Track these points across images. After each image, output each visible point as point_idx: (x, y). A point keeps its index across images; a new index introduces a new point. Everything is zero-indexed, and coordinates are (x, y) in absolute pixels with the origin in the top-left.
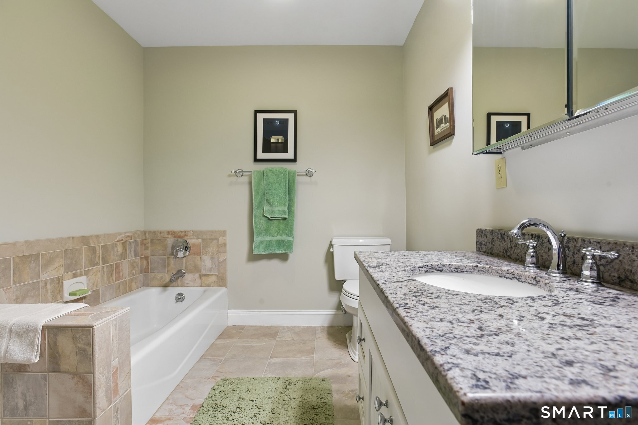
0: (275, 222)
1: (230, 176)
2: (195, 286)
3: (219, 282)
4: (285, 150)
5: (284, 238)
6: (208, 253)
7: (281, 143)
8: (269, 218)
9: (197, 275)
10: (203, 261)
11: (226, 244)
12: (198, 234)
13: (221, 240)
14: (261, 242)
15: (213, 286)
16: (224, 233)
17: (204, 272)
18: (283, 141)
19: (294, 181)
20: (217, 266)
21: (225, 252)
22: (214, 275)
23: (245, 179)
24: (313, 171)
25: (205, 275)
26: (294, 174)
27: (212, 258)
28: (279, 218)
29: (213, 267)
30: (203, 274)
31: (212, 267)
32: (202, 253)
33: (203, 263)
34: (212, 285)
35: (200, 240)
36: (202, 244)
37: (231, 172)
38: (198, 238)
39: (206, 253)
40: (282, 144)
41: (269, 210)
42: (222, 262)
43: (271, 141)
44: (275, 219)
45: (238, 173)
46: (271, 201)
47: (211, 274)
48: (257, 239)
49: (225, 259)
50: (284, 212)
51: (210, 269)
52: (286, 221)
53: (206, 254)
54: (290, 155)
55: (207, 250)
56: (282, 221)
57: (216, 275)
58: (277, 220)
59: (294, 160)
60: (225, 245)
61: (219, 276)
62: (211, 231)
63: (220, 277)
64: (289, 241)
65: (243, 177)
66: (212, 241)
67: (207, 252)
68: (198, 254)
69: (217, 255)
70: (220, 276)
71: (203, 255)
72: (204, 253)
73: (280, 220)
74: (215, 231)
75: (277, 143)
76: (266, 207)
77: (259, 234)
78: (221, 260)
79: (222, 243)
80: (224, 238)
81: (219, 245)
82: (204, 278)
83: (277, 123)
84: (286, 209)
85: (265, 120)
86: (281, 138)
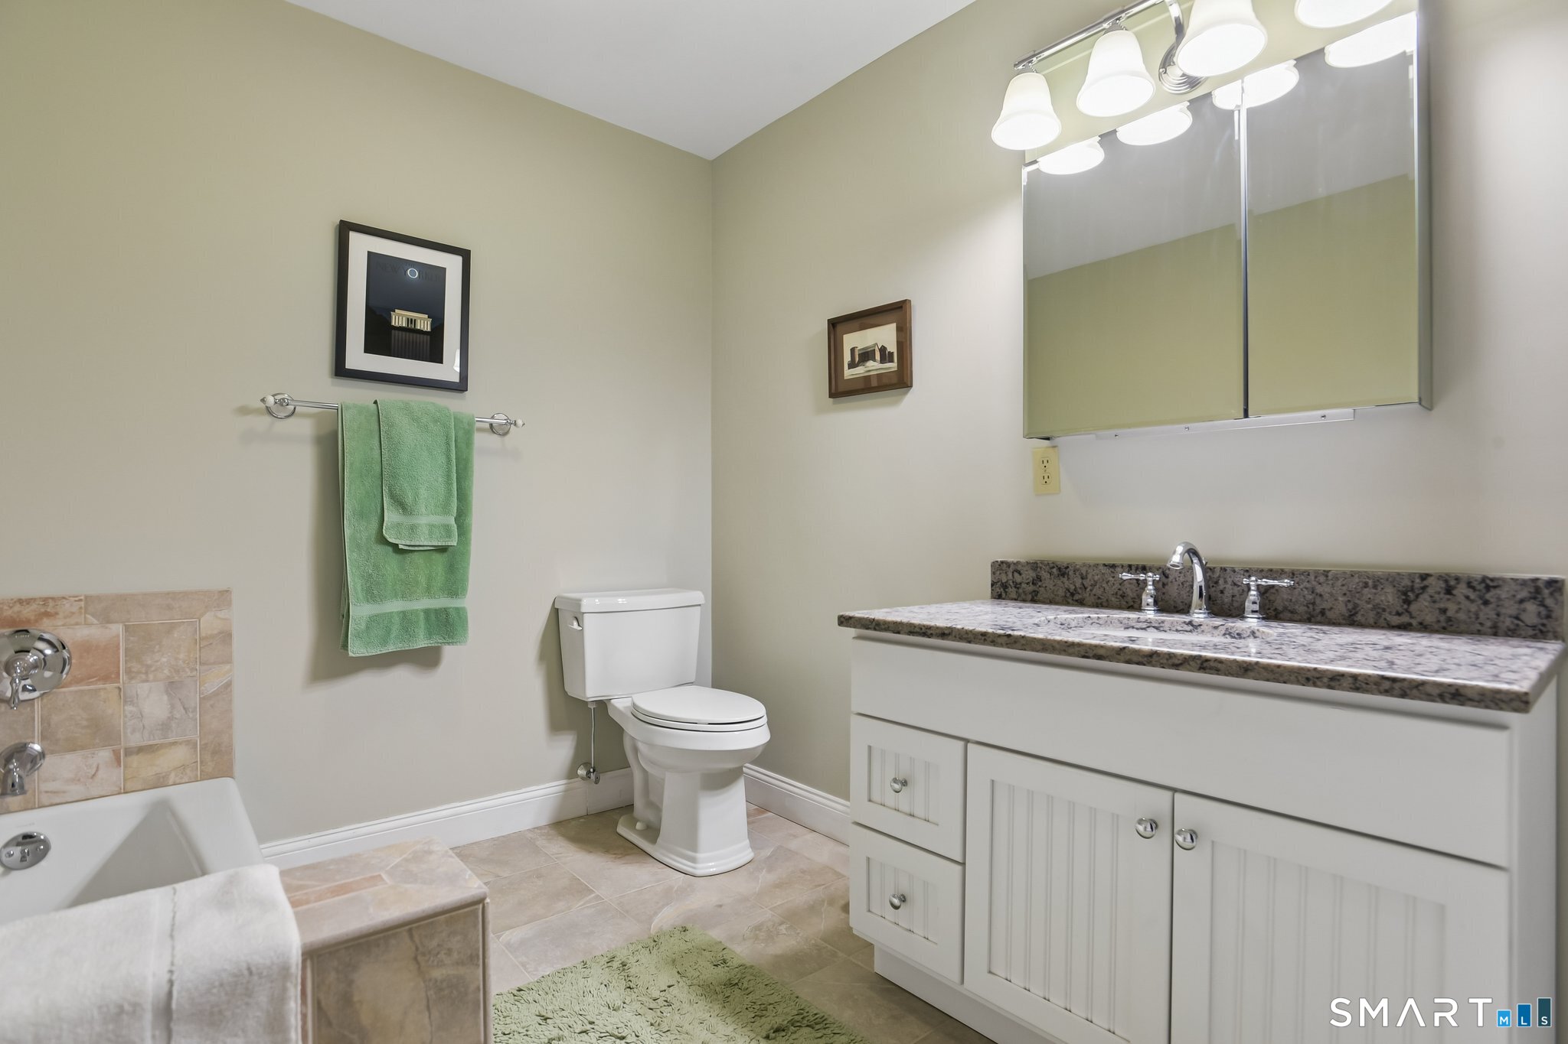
0: (418, 559)
1: (244, 411)
2: (95, 793)
3: (201, 762)
4: (435, 354)
5: (441, 602)
6: (156, 670)
7: (421, 332)
8: (401, 547)
9: (104, 755)
10: (125, 698)
11: (230, 635)
12: (103, 607)
13: (209, 623)
14: (373, 620)
15: (178, 781)
16: (223, 598)
17: (135, 740)
18: (429, 330)
19: (469, 443)
20: (194, 711)
21: (228, 661)
22: (181, 744)
23: (303, 428)
24: (520, 422)
25: (140, 750)
26: (471, 424)
27: (172, 686)
28: (425, 548)
29: (178, 716)
30: (132, 744)
31: (171, 718)
32: (128, 671)
33: (129, 708)
34: (172, 778)
35: (118, 629)
36: (127, 640)
37: (263, 400)
38: (106, 620)
39: (146, 673)
40: (425, 336)
41: (399, 525)
42: (216, 694)
43: (393, 324)
44: (416, 548)
45: (280, 409)
46: (409, 499)
47: (171, 740)
48: (360, 611)
49: (228, 685)
50: (447, 529)
51: (165, 727)
52: (445, 555)
53: (144, 676)
54: (449, 369)
55: (149, 662)
56: (437, 556)
57: (188, 742)
58: (422, 553)
59: (460, 387)
60: (226, 637)
61: (203, 743)
62: (168, 594)
63: (204, 748)
64: (457, 609)
65: (292, 420)
66: (171, 628)
67: (149, 667)
68: (110, 676)
69: (194, 673)
70: (206, 744)
71: (132, 678)
72: (139, 672)
73: (431, 552)
74: (185, 595)
75: (411, 330)
76: (391, 516)
77: (372, 594)
78: (212, 685)
79: (215, 632)
80: (221, 614)
81: (206, 638)
82: (135, 760)
83: (413, 274)
84: (453, 522)
85: (375, 260)
86: (424, 319)
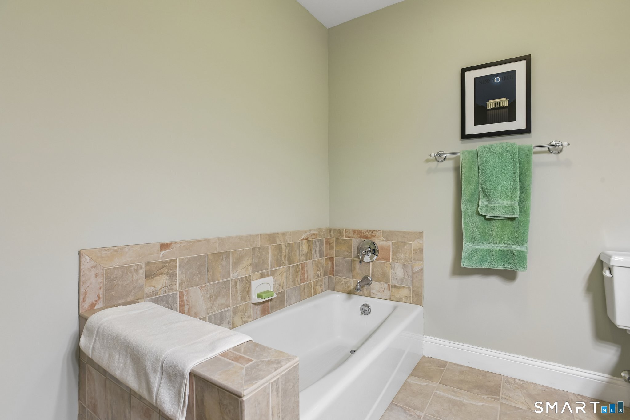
0: (498, 224)
1: (428, 161)
2: (384, 298)
3: (412, 297)
4: (512, 117)
5: (511, 247)
6: (400, 259)
7: (503, 108)
8: (487, 217)
9: (386, 285)
10: (392, 268)
11: (422, 250)
12: (388, 235)
13: (416, 244)
14: (474, 252)
15: (405, 302)
16: (420, 235)
17: (394, 283)
18: (507, 105)
19: (528, 162)
20: (411, 277)
21: (422, 260)
22: (407, 288)
23: (450, 164)
24: (565, 144)
25: (395, 287)
26: (529, 150)
27: (405, 266)
28: (501, 218)
29: (406, 278)
30: (393, 284)
31: (404, 278)
32: (393, 258)
33: (393, 271)
34: (404, 300)
35: (390, 243)
36: (392, 247)
37: (430, 155)
38: (387, 240)
39: (397, 260)
40: (505, 109)
41: (486, 206)
42: (417, 272)
43: (488, 108)
44: (496, 218)
45: (439, 157)
46: (491, 193)
47: (403, 286)
48: (467, 247)
49: (421, 270)
50: (513, 209)
51: (402, 280)
52: (514, 222)
53: (397, 261)
54: (520, 123)
55: (398, 256)
56: (507, 222)
57: (409, 288)
58: (500, 220)
59: (528, 130)
60: (421, 250)
61: (413, 290)
62: (404, 232)
63: (413, 291)
64: (520, 252)
65: (445, 161)
66: (405, 244)
67: (398, 258)
68: (388, 259)
69: (411, 263)
70: (414, 290)
71: (393, 261)
72: (395, 259)
73: (505, 220)
74: (409, 233)
75: (498, 108)
76: (483, 202)
77: (472, 240)
78: (416, 269)
79: (418, 248)
80: (420, 242)
81: (414, 250)
82: (394, 290)
83: (497, 80)
84: (516, 204)
85: (478, 81)
86: (504, 101)
